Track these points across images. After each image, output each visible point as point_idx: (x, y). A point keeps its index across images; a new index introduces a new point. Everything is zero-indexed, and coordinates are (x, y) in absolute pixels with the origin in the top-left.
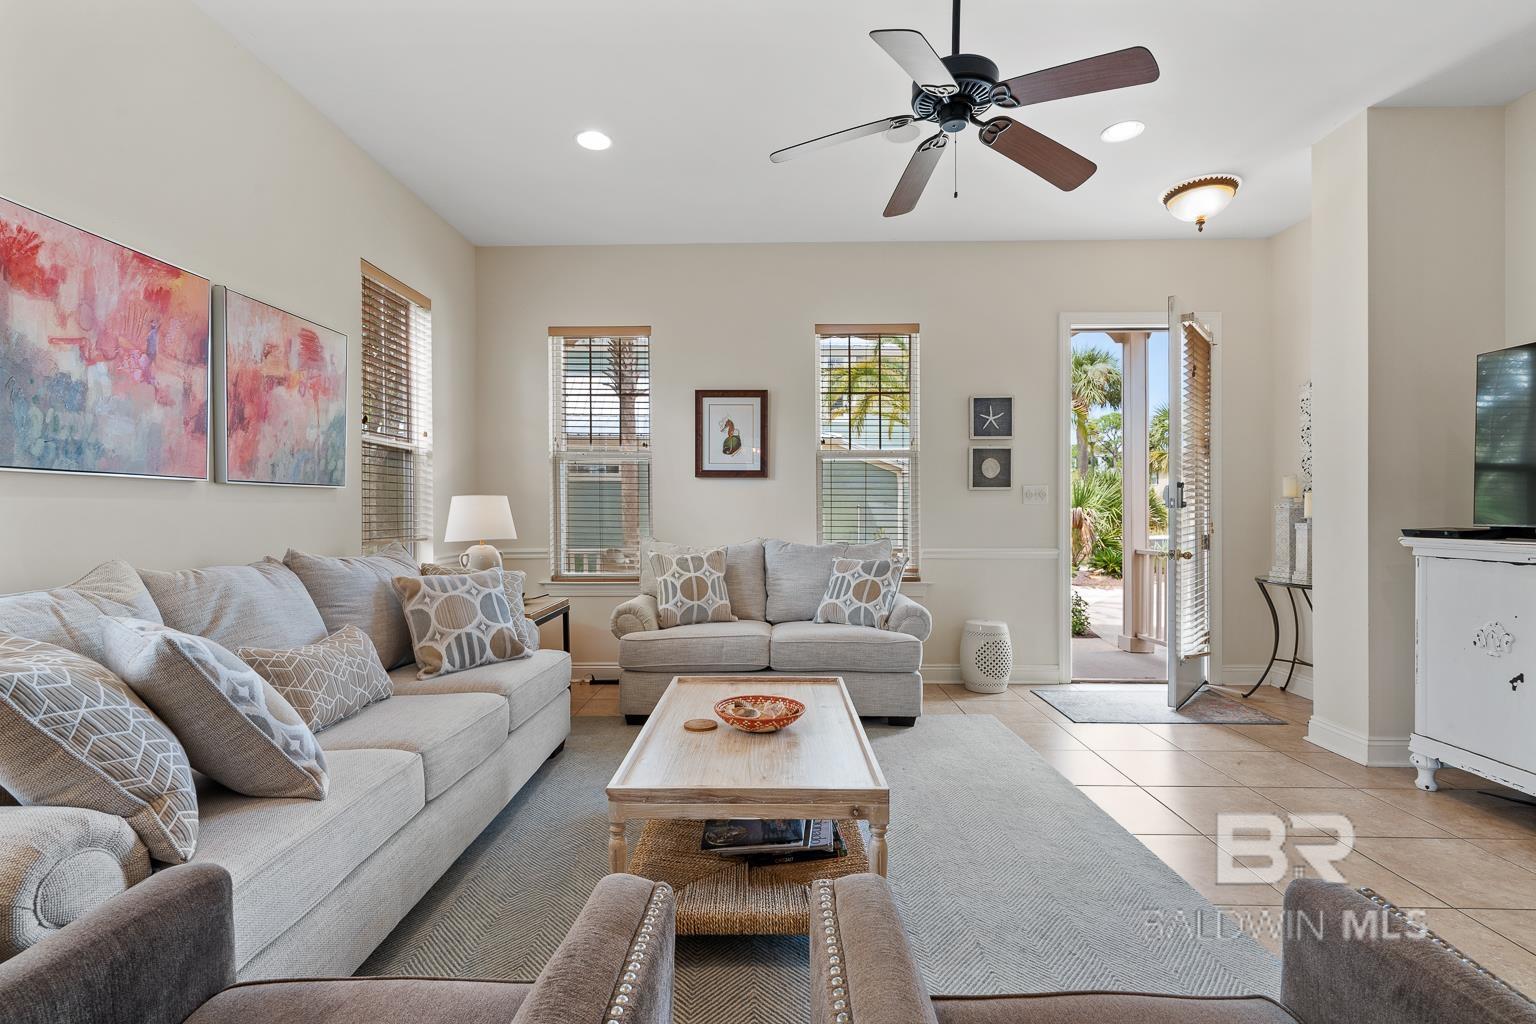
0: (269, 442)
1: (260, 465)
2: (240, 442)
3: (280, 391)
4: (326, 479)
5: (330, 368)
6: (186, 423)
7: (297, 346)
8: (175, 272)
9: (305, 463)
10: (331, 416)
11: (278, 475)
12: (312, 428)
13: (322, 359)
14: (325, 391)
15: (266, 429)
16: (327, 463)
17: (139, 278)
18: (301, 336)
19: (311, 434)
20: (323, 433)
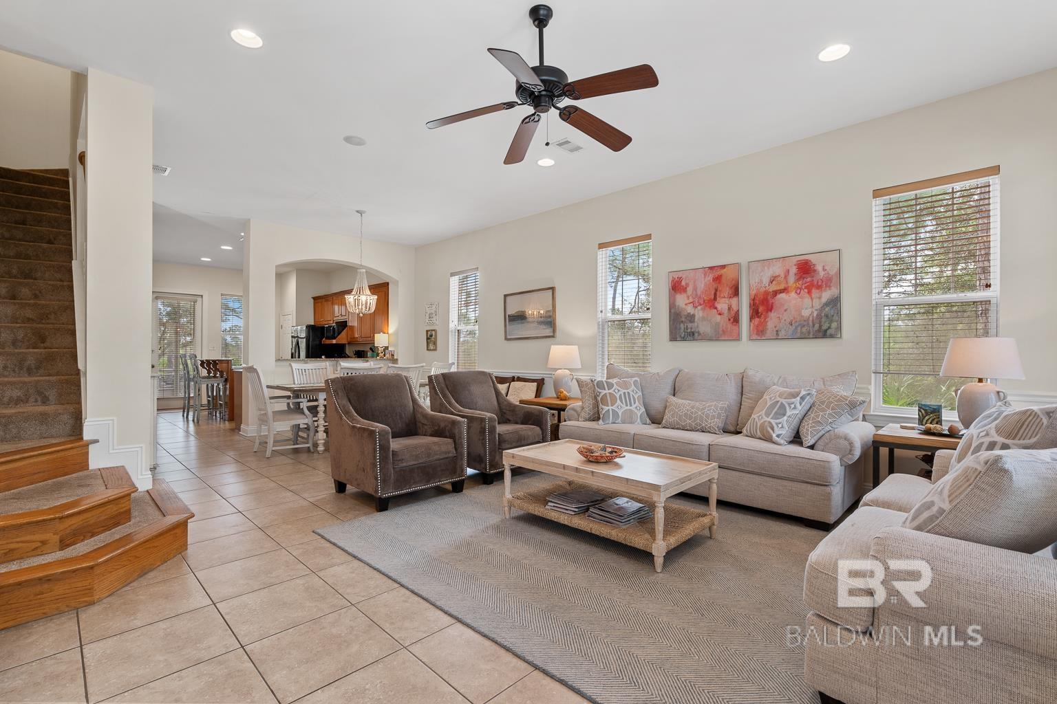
0: (772, 320)
1: (768, 332)
2: (756, 323)
3: (783, 296)
4: (821, 334)
5: (822, 273)
6: (729, 320)
7: (794, 270)
8: (723, 267)
9: (801, 328)
10: (824, 300)
11: (780, 335)
12: (806, 309)
13: (815, 271)
14: (819, 287)
15: (772, 315)
16: (820, 326)
17: (710, 275)
18: (795, 265)
19: (806, 313)
20: (816, 310)
